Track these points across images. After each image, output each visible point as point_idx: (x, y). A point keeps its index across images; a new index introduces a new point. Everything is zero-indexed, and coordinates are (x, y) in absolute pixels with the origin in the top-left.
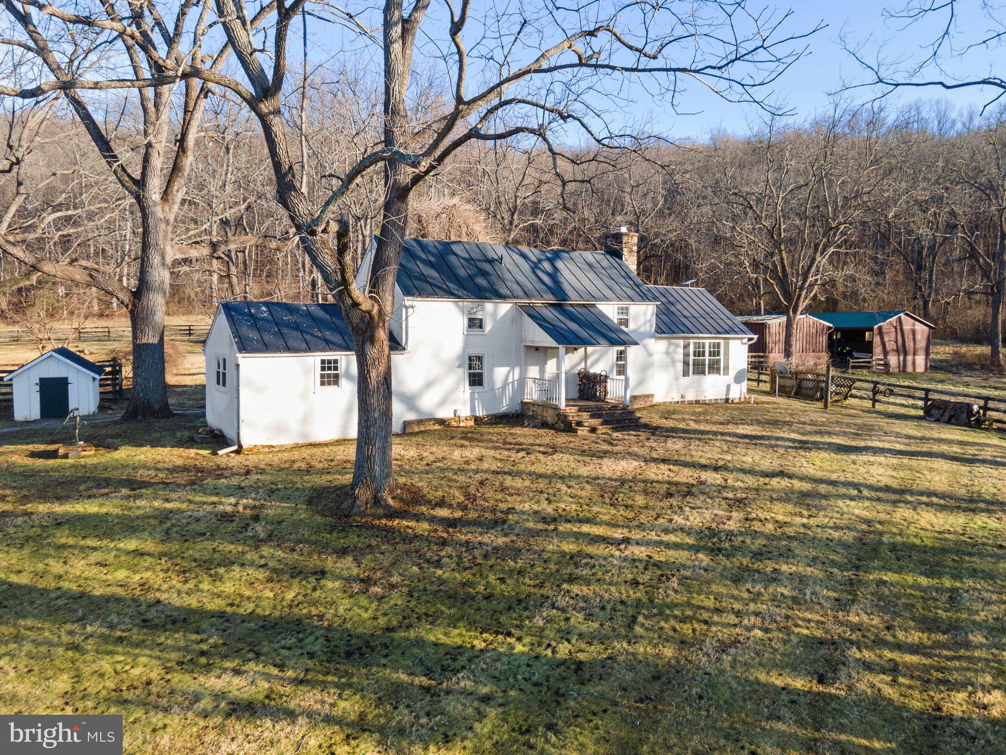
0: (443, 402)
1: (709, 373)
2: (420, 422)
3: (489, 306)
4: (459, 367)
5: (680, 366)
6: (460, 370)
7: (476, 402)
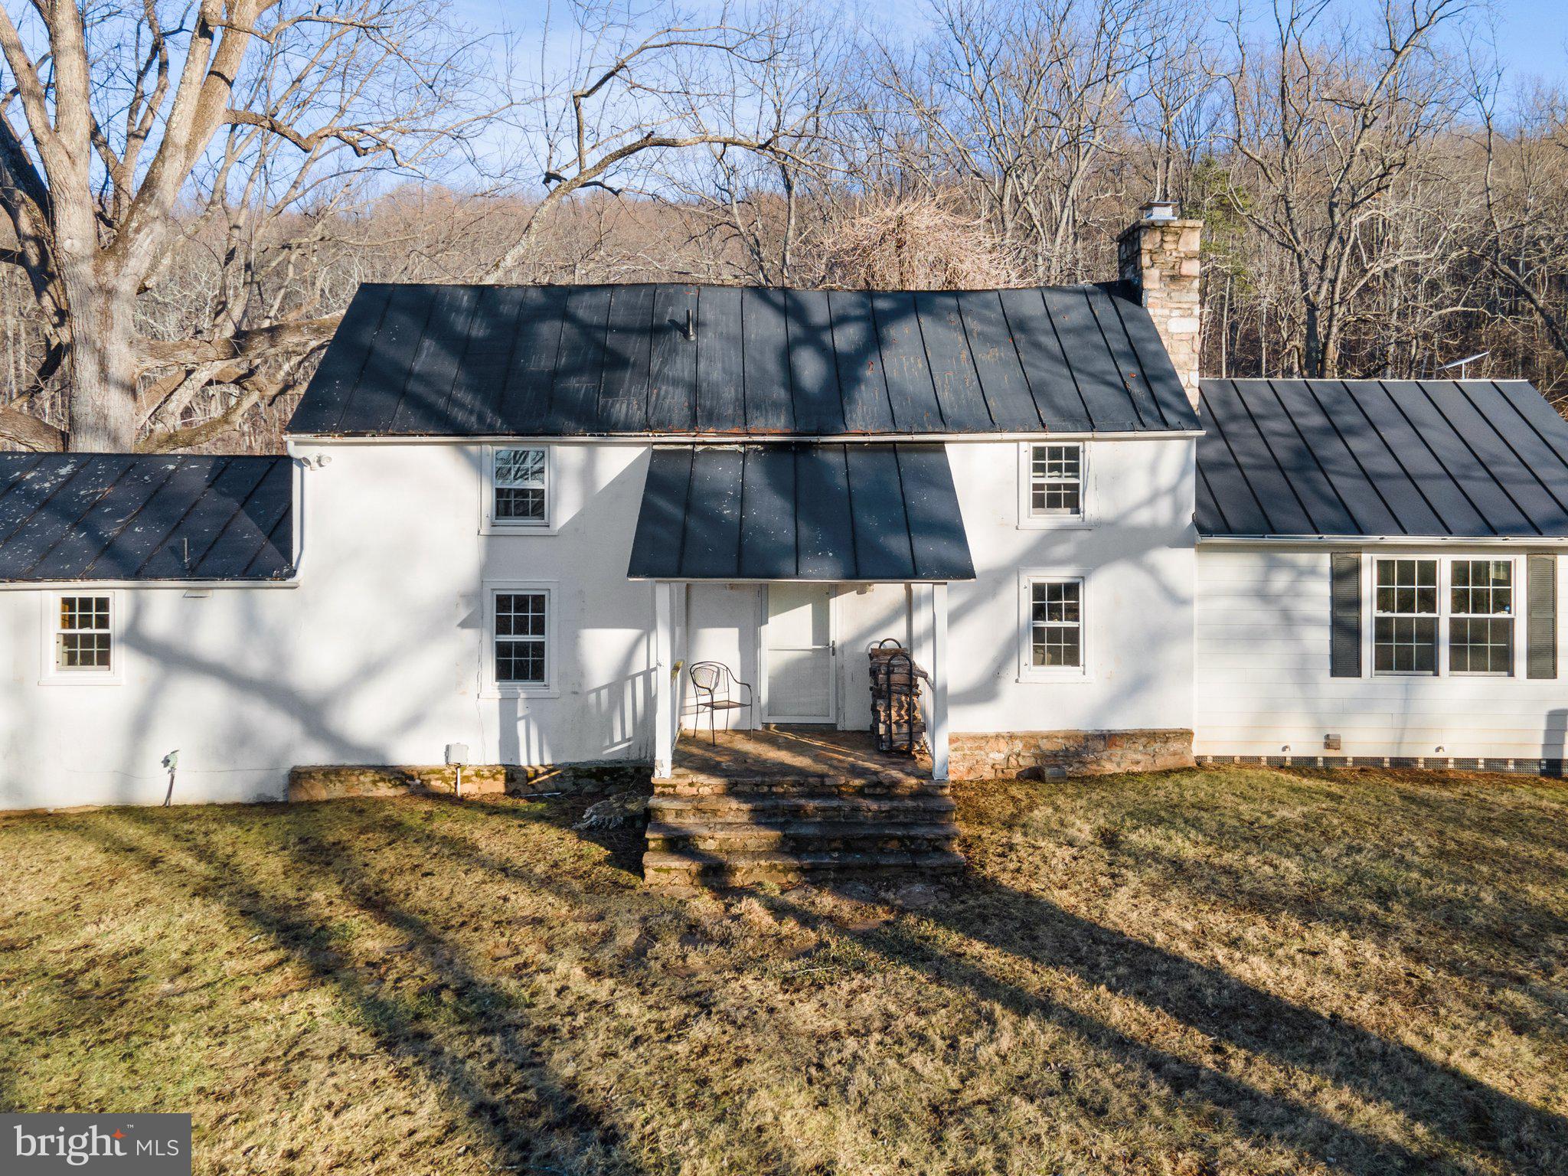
0: (413, 721)
1: (1457, 665)
2: (331, 773)
3: (567, 455)
4: (464, 625)
5: (1319, 640)
6: (469, 635)
7: (521, 726)
